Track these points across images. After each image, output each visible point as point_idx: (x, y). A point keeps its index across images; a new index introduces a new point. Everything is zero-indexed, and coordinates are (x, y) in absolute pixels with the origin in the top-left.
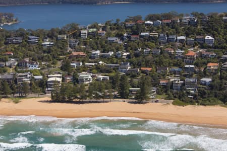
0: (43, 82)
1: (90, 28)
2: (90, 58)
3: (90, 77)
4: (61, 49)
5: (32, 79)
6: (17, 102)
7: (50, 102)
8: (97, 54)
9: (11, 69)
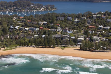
0: (75, 40)
1: (97, 14)
2: (98, 29)
3: (98, 39)
4: (83, 24)
5: (70, 38)
6: (63, 49)
7: (80, 50)
8: (101, 27)
9: (59, 32)
